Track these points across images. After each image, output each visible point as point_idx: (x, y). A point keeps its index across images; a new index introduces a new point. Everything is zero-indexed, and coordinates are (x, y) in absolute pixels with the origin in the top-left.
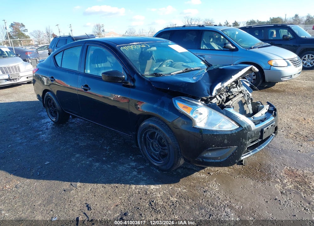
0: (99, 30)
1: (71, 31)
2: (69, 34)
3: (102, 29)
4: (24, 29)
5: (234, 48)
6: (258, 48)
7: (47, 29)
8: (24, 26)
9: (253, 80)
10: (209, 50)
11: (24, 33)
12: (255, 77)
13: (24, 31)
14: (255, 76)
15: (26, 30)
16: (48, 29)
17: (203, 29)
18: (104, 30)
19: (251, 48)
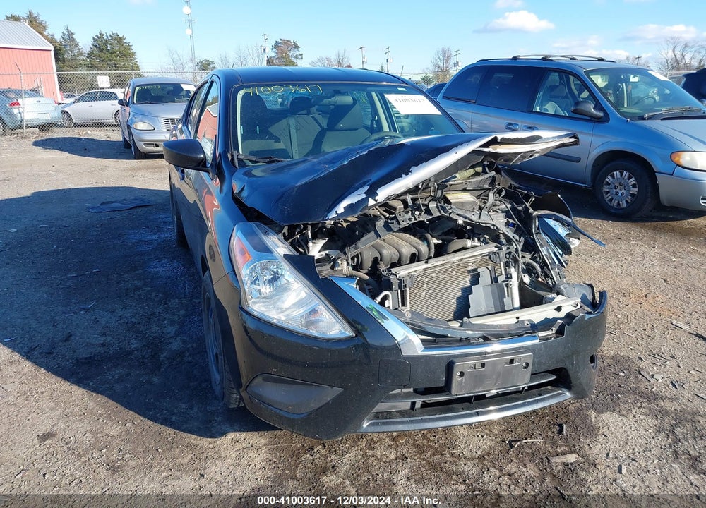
0: (447, 62)
1: (387, 61)
2: (382, 67)
3: (453, 61)
4: (298, 53)
5: (601, 114)
6: (662, 119)
7: (339, 56)
8: (297, 47)
9: (630, 197)
10: (564, 117)
11: (295, 61)
12: (636, 189)
13: (296, 57)
14: (636, 187)
15: (300, 55)
16: (341, 55)
17: (547, 65)
18: (457, 62)
19: (642, 118)
